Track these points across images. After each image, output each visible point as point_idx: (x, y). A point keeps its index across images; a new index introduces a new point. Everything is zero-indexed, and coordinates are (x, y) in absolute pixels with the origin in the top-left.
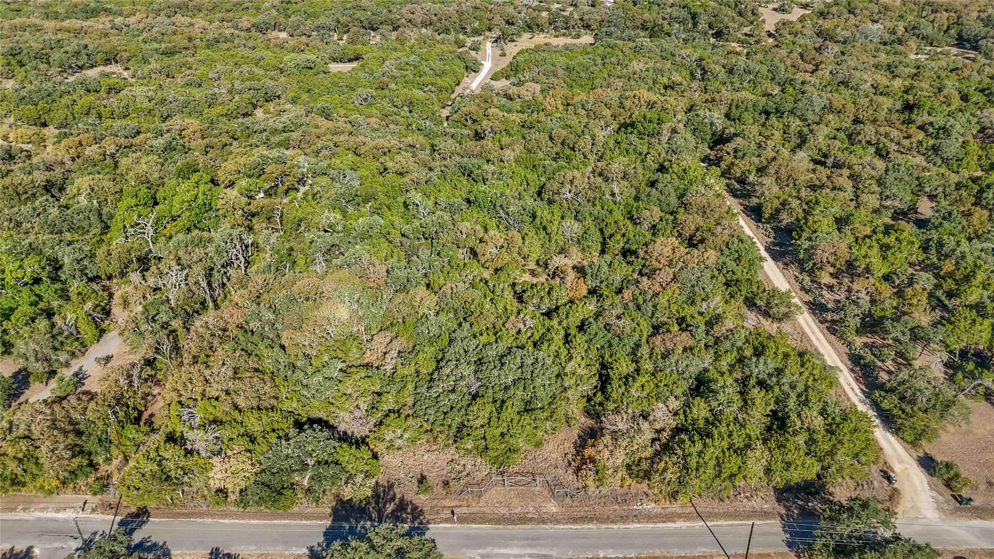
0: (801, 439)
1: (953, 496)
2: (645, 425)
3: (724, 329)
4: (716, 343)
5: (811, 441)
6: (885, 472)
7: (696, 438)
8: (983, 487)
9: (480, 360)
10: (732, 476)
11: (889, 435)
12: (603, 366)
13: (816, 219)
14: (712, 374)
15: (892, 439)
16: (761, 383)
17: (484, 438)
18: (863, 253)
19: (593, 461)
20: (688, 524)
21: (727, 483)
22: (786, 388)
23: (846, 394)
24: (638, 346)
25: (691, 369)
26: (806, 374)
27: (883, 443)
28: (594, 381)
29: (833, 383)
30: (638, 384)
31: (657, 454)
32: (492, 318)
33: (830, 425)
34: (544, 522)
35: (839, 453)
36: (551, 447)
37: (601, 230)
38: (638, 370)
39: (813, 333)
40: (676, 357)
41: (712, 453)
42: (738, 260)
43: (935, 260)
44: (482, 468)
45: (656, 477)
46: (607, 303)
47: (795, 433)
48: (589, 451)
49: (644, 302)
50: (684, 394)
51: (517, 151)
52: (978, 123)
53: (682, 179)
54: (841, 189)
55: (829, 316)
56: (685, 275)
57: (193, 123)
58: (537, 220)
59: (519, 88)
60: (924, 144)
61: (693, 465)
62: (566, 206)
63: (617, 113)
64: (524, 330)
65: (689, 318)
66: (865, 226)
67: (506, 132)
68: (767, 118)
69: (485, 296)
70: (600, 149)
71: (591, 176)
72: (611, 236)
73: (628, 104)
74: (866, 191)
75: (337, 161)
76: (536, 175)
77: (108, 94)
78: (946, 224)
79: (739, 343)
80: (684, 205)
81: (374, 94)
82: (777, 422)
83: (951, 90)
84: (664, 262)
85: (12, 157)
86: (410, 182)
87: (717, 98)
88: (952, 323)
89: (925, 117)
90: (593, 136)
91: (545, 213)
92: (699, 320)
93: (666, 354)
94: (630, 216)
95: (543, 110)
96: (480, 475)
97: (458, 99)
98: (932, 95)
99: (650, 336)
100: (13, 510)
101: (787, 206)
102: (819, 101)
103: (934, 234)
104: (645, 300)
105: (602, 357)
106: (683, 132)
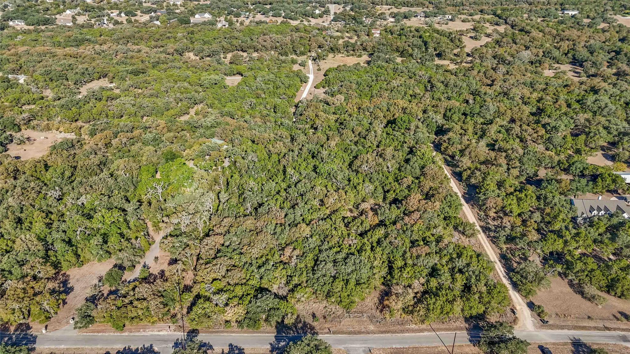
0: (477, 296)
1: (541, 320)
2: (410, 291)
3: (443, 244)
4: (440, 251)
5: (480, 298)
6: (513, 310)
7: (432, 297)
8: (554, 316)
9: (334, 260)
10: (447, 313)
11: (515, 293)
12: (390, 262)
13: (488, 183)
14: (439, 266)
15: (517, 295)
16: (460, 271)
17: (340, 297)
18: (509, 202)
19: (389, 307)
20: (429, 333)
21: (446, 316)
22: (471, 273)
23: (498, 274)
24: (405, 252)
25: (429, 264)
26: (480, 266)
27: (513, 297)
28: (386, 269)
29: (493, 269)
30: (406, 271)
31: (415, 303)
32: (337, 239)
33: (489, 290)
34: (369, 333)
35: (492, 302)
36: (368, 300)
37: (383, 187)
38: (406, 264)
39: (485, 243)
40: (423, 258)
42: (450, 207)
43: (542, 206)
44: (339, 310)
45: (416, 314)
46: (389, 230)
47: (474, 294)
48: (386, 302)
49: (407, 229)
50: (426, 276)
51: (337, 140)
52: (574, 122)
53: (422, 159)
54: (500, 166)
55: (492, 234)
56: (425, 216)
57: (162, 122)
58: (351, 183)
59: (333, 98)
60: (544, 137)
61: (431, 308)
62: (365, 174)
63: (386, 114)
64: (352, 245)
65: (427, 238)
66: (511, 187)
67: (329, 127)
68: (466, 118)
69: (331, 226)
70: (379, 138)
71: (377, 158)
72: (388, 191)
73: (392, 109)
74: (513, 166)
75: (244, 147)
76: (347, 154)
77: (107, 101)
78: (549, 187)
79: (451, 251)
80: (423, 174)
81: (255, 102)
82: (467, 288)
83: (562, 102)
84: (415, 208)
85: (73, 146)
86: (285, 161)
87: (439, 105)
88: (545, 240)
89: (546, 120)
90: (375, 132)
91: (355, 179)
92: (432, 239)
93: (418, 257)
94: (396, 180)
95: (346, 111)
96: (339, 313)
97: (300, 104)
98: (552, 104)
99: (410, 248)
100: (139, 331)
101: (474, 175)
102: (492, 108)
103: (543, 192)
104: (407, 228)
105: (389, 258)
106: (421, 128)
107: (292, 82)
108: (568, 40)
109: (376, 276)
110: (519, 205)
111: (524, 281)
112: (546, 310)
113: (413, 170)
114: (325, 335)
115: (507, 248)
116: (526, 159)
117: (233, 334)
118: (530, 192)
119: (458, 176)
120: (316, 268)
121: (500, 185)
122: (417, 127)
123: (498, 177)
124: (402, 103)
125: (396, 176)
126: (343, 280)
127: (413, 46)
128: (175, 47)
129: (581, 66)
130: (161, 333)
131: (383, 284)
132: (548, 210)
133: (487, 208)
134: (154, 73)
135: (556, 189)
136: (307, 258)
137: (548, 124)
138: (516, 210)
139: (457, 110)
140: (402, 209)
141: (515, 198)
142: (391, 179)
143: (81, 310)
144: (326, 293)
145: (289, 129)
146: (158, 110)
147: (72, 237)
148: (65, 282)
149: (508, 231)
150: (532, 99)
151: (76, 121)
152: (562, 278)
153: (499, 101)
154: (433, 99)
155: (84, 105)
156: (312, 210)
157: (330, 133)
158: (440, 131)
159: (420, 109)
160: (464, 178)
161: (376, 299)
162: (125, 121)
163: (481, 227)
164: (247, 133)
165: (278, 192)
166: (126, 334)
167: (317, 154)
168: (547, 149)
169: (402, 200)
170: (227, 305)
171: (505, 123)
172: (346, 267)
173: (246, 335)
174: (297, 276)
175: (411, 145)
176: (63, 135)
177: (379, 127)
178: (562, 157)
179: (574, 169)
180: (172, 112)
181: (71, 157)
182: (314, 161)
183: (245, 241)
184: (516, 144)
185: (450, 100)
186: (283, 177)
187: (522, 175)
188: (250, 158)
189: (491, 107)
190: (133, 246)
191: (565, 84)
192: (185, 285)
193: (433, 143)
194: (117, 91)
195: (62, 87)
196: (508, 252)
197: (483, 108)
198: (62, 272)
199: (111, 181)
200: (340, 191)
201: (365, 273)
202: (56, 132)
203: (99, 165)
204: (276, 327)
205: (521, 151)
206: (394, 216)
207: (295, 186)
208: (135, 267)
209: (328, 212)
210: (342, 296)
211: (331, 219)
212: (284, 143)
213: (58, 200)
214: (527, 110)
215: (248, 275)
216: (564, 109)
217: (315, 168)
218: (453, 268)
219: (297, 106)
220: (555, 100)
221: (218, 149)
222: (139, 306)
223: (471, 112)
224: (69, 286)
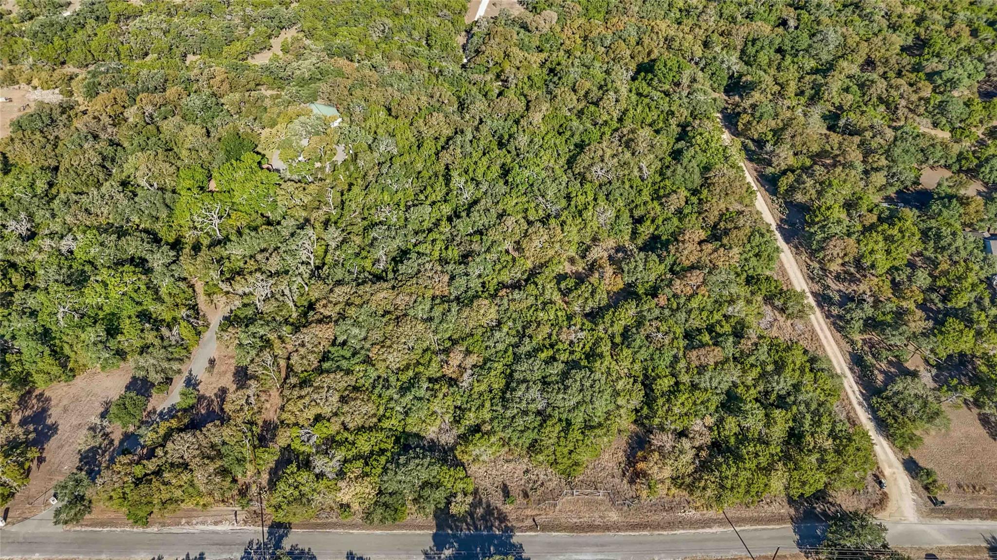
0: (813, 458)
1: (929, 498)
2: (686, 444)
3: (749, 342)
4: (742, 357)
6: (878, 477)
7: (730, 460)
8: (953, 490)
12: (646, 376)
13: (828, 203)
14: (740, 390)
17: (554, 454)
18: (870, 247)
19: (645, 474)
23: (848, 398)
24: (676, 359)
26: (819, 390)
28: (641, 394)
30: (679, 401)
31: (697, 471)
32: (547, 329)
33: (838, 446)
34: (608, 529)
37: (631, 211)
39: (822, 330)
40: (710, 372)
42: (758, 256)
44: (553, 478)
46: (645, 307)
47: (809, 451)
49: (678, 308)
50: (716, 411)
51: (544, 108)
52: (985, 70)
53: (705, 151)
56: (714, 278)
58: (573, 203)
59: (537, 17)
60: (932, 102)
62: (597, 183)
63: (636, 51)
64: (576, 341)
66: (870, 211)
67: (529, 78)
68: (783, 59)
69: (536, 299)
70: (623, 105)
71: (620, 149)
72: (641, 220)
74: (875, 166)
76: (564, 139)
78: (945, 213)
80: (707, 183)
81: (391, 26)
83: (960, 25)
84: (693, 259)
85: (53, 122)
86: (448, 156)
87: (734, 32)
88: (941, 333)
89: (934, 65)
90: (616, 92)
91: (579, 194)
93: (701, 369)
94: (656, 196)
95: (562, 44)
97: (475, 29)
98: (943, 28)
99: (685, 348)
100: (179, 524)
101: (802, 186)
102: (833, 37)
103: (933, 223)
104: (678, 304)
105: (646, 369)
106: (702, 81)
109: (622, 410)
110: (888, 253)
113: (687, 176)
114: (527, 533)
115: (865, 342)
116: (899, 151)
117: (355, 531)
118: (908, 223)
119: (770, 183)
120: (508, 395)
121: (850, 206)
122: (694, 80)
123: (846, 191)
124: (665, 27)
125: (656, 187)
126: (560, 420)
130: (219, 528)
131: (635, 423)
132: (944, 265)
133: (826, 256)
135: (957, 215)
136: (493, 373)
137: (939, 73)
138: (883, 263)
139: (767, 42)
140: (669, 261)
142: (646, 196)
143: (65, 487)
144: (528, 445)
145: (455, 81)
146: (212, 43)
147: (48, 326)
148: (40, 416)
149: (870, 312)
150: (906, 19)
151: (62, 64)
152: (970, 409)
153: (846, 23)
154: (721, 17)
155: (75, 31)
157: (532, 95)
158: (736, 87)
159: (698, 39)
160: (782, 190)
161: (621, 454)
164: (377, 93)
165: (437, 224)
166: (154, 529)
167: (508, 141)
168: (936, 126)
170: (341, 474)
171: (855, 70)
172: (566, 396)
173: (379, 532)
174: (473, 409)
175: (683, 120)
176: (38, 95)
177: (622, 77)
178: (966, 144)
179: (988, 170)
181: (49, 147)
182: (502, 154)
183: (376, 335)
184: (877, 116)
185: (752, 19)
186: (444, 190)
187: (891, 185)
188: (382, 147)
189: (831, 36)
190: (166, 343)
192: (265, 422)
193: (723, 111)
196: (866, 348)
197: (815, 39)
198: (37, 392)
199: (123, 201)
200: (552, 221)
201: (601, 406)
202: (26, 87)
204: (434, 516)
205: (890, 134)
206: (653, 277)
207: (468, 215)
208: (171, 379)
209: (529, 267)
211: (536, 284)
212: (446, 116)
213: (26, 240)
214: (898, 40)
215: (382, 409)
216: (966, 40)
217: (505, 172)
218: (768, 394)
219: (468, 32)
220: (948, 21)
221: (323, 128)
223: (792, 47)
224: (49, 422)
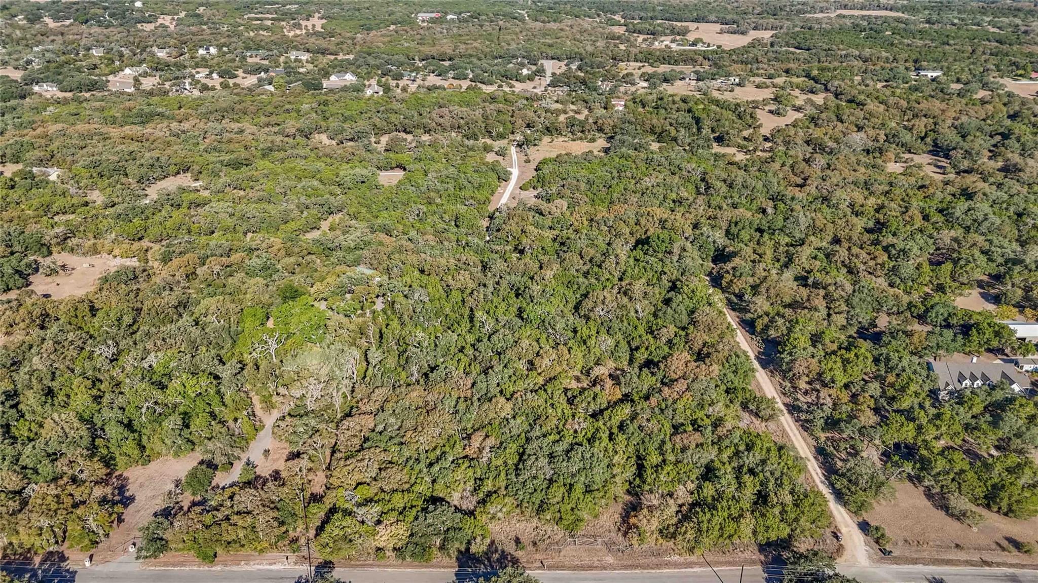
0: (777, 510)
1: (880, 549)
2: (671, 502)
3: (725, 430)
4: (719, 441)
5: (783, 512)
6: (835, 533)
7: (706, 510)
8: (900, 544)
9: (551, 454)
10: (730, 537)
11: (839, 506)
12: (639, 457)
13: (796, 336)
14: (717, 464)
15: (842, 510)
16: (751, 472)
17: (559, 511)
18: (829, 366)
19: (637, 527)
20: (702, 569)
21: (727, 541)
22: (768, 474)
23: (812, 478)
24: (663, 442)
25: (702, 460)
26: (783, 464)
27: (835, 513)
28: (634, 469)
29: (803, 469)
30: (665, 472)
31: (680, 521)
32: (555, 421)
33: (796, 500)
34: (605, 569)
35: (802, 520)
36: (605, 518)
37: (628, 342)
38: (664, 461)
39: (791, 430)
40: (691, 451)
41: (717, 520)
42: (735, 372)
43: (883, 373)
44: (559, 533)
45: (680, 537)
46: (639, 407)
47: (773, 506)
48: (633, 520)
50: (697, 478)
51: (555, 269)
52: (934, 244)
53: (691, 299)
54: (816, 309)
55: (803, 416)
56: (696, 386)
57: (276, 241)
58: (578, 335)
59: (549, 205)
60: (887, 266)
61: (705, 529)
62: (600, 322)
63: (634, 230)
64: (579, 430)
65: (699, 421)
66: (833, 342)
67: (542, 249)
68: (761, 236)
69: (546, 401)
70: (622, 267)
71: (619, 296)
72: (637, 348)
73: (643, 221)
74: (836, 310)
75: (407, 279)
76: (571, 291)
77: (189, 208)
78: (894, 342)
79: (736, 441)
80: (693, 322)
81: (425, 210)
82: (762, 498)
83: (914, 211)
84: (680, 373)
85: (136, 277)
86: (472, 300)
87: (719, 216)
88: (887, 425)
89: (890, 239)
90: (617, 256)
91: (584, 328)
92: (707, 421)
93: (684, 450)
94: (650, 331)
95: (571, 225)
96: (557, 538)
97: (497, 214)
98: (898, 214)
99: (672, 435)
100: (239, 564)
101: (774, 324)
102: (804, 220)
103: (884, 351)
104: (666, 406)
105: (638, 451)
106: (690, 251)
107: (484, 181)
108: (925, 116)
109: (617, 479)
110: (845, 371)
111: (853, 489)
112: (888, 533)
113: (676, 316)
114: (537, 571)
115: (828, 438)
116: (857, 300)
117: (389, 570)
118: (863, 350)
119: (749, 326)
120: (521, 466)
121: (816, 339)
122: (684, 249)
123: (812, 328)
124: (660, 213)
125: (650, 324)
126: (565, 485)
127: (677, 125)
128: (298, 126)
129: (947, 156)
130: (273, 567)
131: (628, 492)
132: (891, 378)
133: (794, 375)
134: (264, 165)
135: (904, 345)
136: (508, 451)
137: (893, 246)
138: (841, 379)
139: (747, 223)
140: (660, 375)
141: (838, 359)
142: (641, 330)
143: (148, 528)
144: (537, 506)
145: (479, 251)
146: (270, 223)
147: (133, 417)
148: (121, 489)
149: (828, 411)
150: (867, 208)
151: (140, 239)
152: (914, 484)
153: (815, 211)
154: (709, 207)
155: (153, 214)
156: (515, 377)
157: (545, 259)
158: (721, 256)
159: (689, 222)
160: (758, 329)
161: (617, 516)
162: (217, 239)
163: (786, 405)
164: (413, 258)
165: (462, 350)
166: (219, 568)
167: (524, 291)
168: (891, 285)
169: (659, 362)
170: (379, 522)
171: (824, 244)
172: (569, 464)
173: (409, 570)
174: (491, 478)
175: (674, 277)
176: (119, 261)
177: (622, 250)
178: (915, 297)
179: (934, 315)
180: (292, 225)
181: (132, 295)
182: (518, 301)
183: (409, 424)
184: (842, 277)
185: (735, 208)
186: (469, 325)
187: (851, 325)
188: (416, 296)
189: (802, 219)
190: (231, 432)
191: (920, 184)
192: (312, 494)
193: (710, 274)
194: (206, 194)
195: (119, 186)
196: (829, 443)
197: (788, 221)
198: (117, 473)
199: (195, 332)
200: (561, 347)
201: (599, 474)
202: (107, 256)
203: (176, 308)
204: (457, 558)
205: (849, 288)
206: (646, 387)
207: (489, 340)
208: (232, 464)
209: (541, 380)
210: (562, 511)
211: (545, 390)
212: (471, 274)
213: (112, 361)
214: (860, 223)
215: (413, 478)
216: (919, 222)
217: (520, 313)
218: (740, 467)
219: (491, 217)
220: (904, 210)
221: (367, 282)
222: (240, 523)
223: (769, 227)
224: (127, 494)
